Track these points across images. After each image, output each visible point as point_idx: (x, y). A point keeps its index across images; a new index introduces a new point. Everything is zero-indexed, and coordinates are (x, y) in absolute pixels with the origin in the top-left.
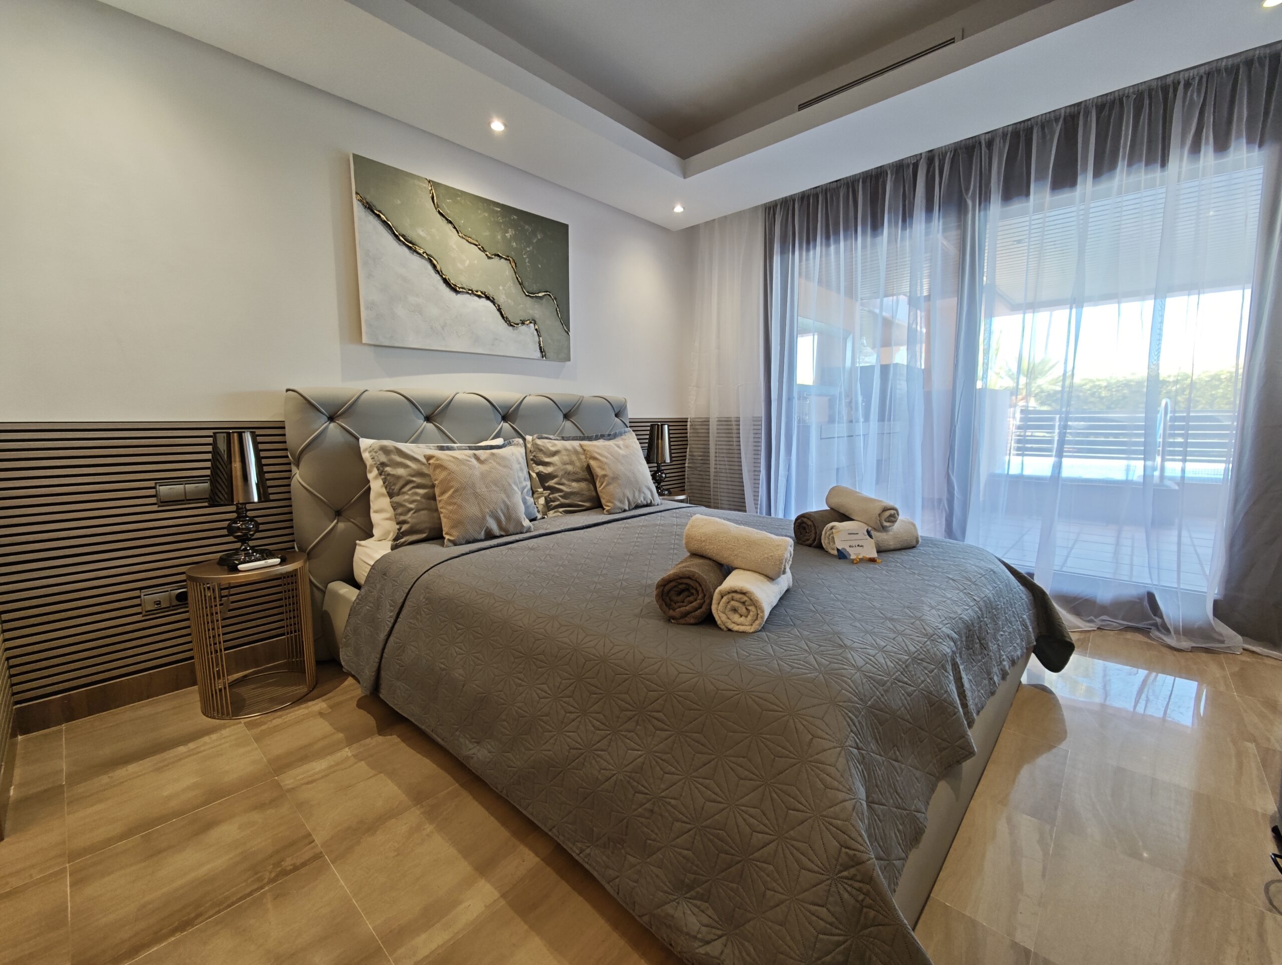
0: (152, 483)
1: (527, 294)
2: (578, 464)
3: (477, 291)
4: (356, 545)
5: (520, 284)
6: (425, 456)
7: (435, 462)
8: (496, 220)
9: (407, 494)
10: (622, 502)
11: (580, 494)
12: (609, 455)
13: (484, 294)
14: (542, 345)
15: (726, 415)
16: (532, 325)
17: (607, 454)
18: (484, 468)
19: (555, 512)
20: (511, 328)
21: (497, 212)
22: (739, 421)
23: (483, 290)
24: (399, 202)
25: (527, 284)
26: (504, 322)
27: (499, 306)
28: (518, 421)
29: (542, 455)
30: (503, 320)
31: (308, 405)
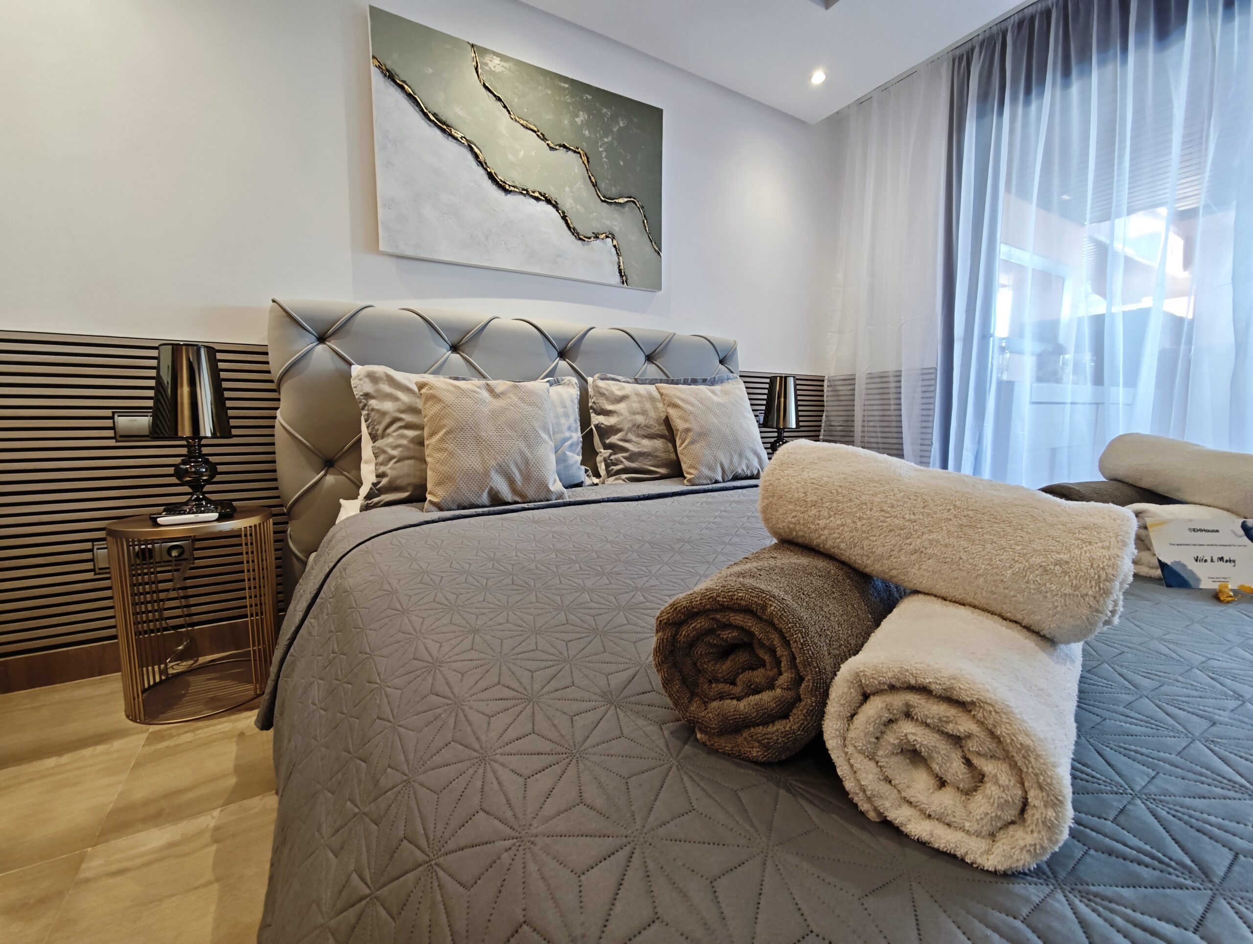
0: (108, 413)
1: (603, 199)
2: (652, 414)
3: (534, 192)
4: (340, 506)
5: (594, 186)
6: (416, 384)
7: (427, 392)
8: (563, 99)
9: (392, 436)
10: (711, 468)
11: (652, 456)
12: (696, 402)
13: (544, 196)
14: (622, 267)
15: (877, 370)
16: (609, 240)
17: (693, 400)
18: (497, 403)
19: (616, 479)
20: (580, 242)
21: (564, 89)
22: (901, 376)
23: (543, 191)
24: (430, 71)
25: (603, 185)
26: (570, 234)
27: (563, 213)
28: (580, 358)
29: (604, 402)
30: (569, 232)
31: (288, 319)
